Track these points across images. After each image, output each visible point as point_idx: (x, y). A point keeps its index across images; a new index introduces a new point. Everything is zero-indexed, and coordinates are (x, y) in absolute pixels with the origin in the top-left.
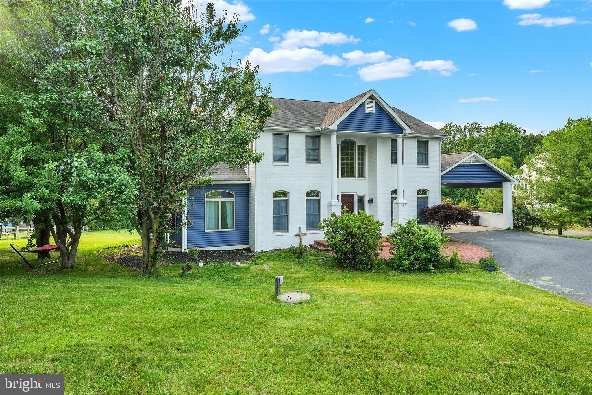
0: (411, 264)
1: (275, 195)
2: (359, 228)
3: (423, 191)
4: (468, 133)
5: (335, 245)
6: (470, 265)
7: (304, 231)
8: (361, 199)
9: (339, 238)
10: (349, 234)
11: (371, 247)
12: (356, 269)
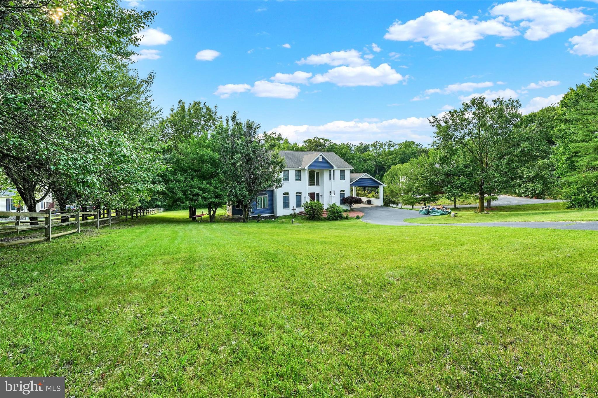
0: (333, 218)
1: (284, 194)
2: (315, 206)
3: (343, 191)
4: (387, 147)
5: (307, 212)
6: (353, 218)
7: (295, 208)
8: (318, 194)
9: (309, 210)
10: (312, 208)
11: (319, 212)
12: (315, 220)
